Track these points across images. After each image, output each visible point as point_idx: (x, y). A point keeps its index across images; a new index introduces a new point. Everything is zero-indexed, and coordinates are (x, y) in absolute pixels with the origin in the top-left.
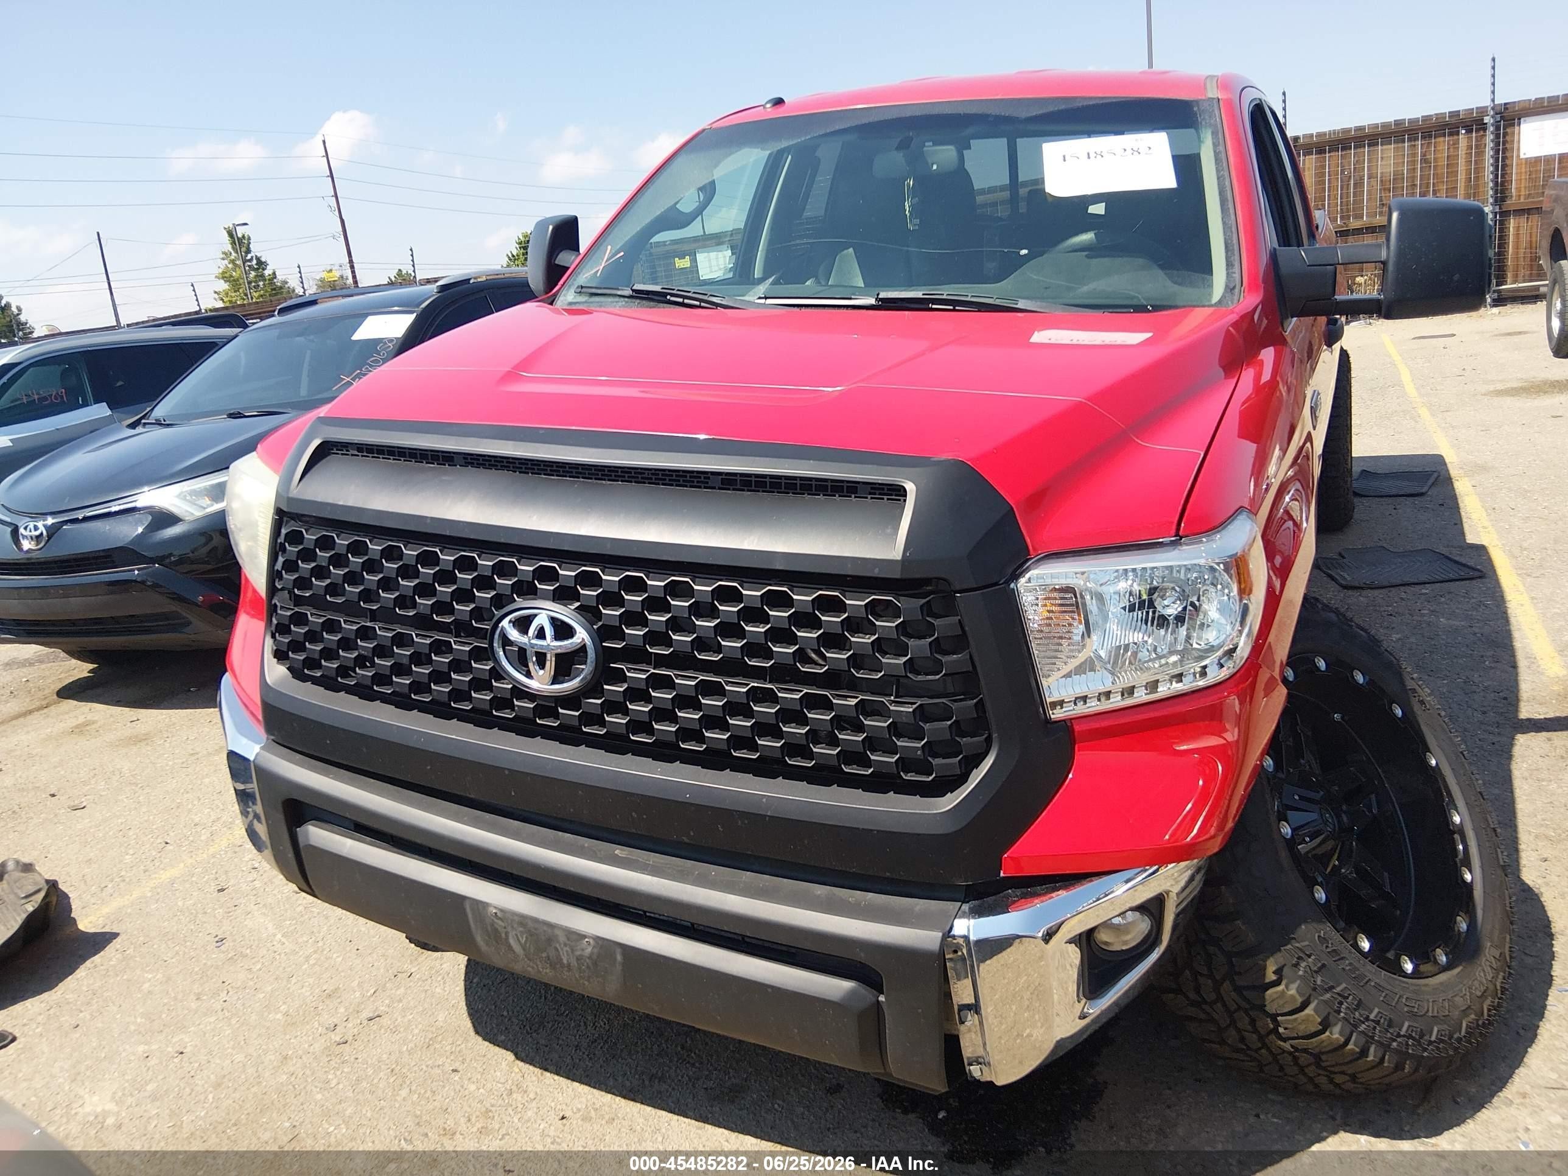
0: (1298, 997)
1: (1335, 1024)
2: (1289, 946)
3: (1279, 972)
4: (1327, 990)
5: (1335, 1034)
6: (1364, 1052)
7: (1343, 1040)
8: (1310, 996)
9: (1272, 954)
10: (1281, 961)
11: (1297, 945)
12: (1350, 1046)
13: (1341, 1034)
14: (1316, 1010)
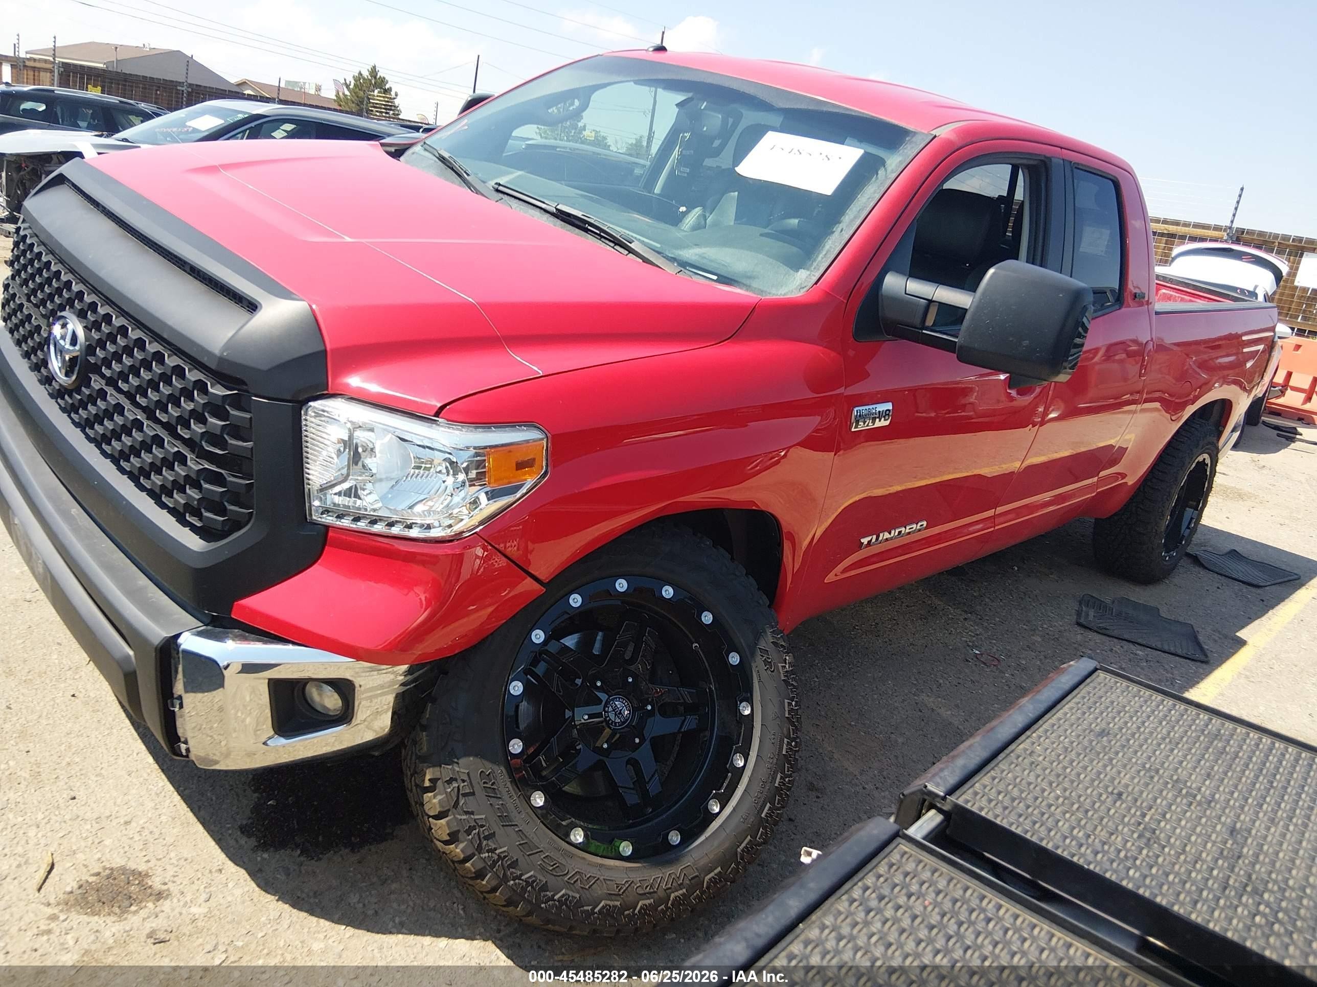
0: (438, 806)
1: (462, 842)
2: (450, 767)
3: (433, 781)
4: (467, 813)
5: (457, 850)
6: (480, 875)
7: (462, 856)
8: (449, 810)
9: (434, 766)
10: (437, 775)
11: (457, 769)
12: (468, 865)
13: (462, 851)
14: (448, 823)
